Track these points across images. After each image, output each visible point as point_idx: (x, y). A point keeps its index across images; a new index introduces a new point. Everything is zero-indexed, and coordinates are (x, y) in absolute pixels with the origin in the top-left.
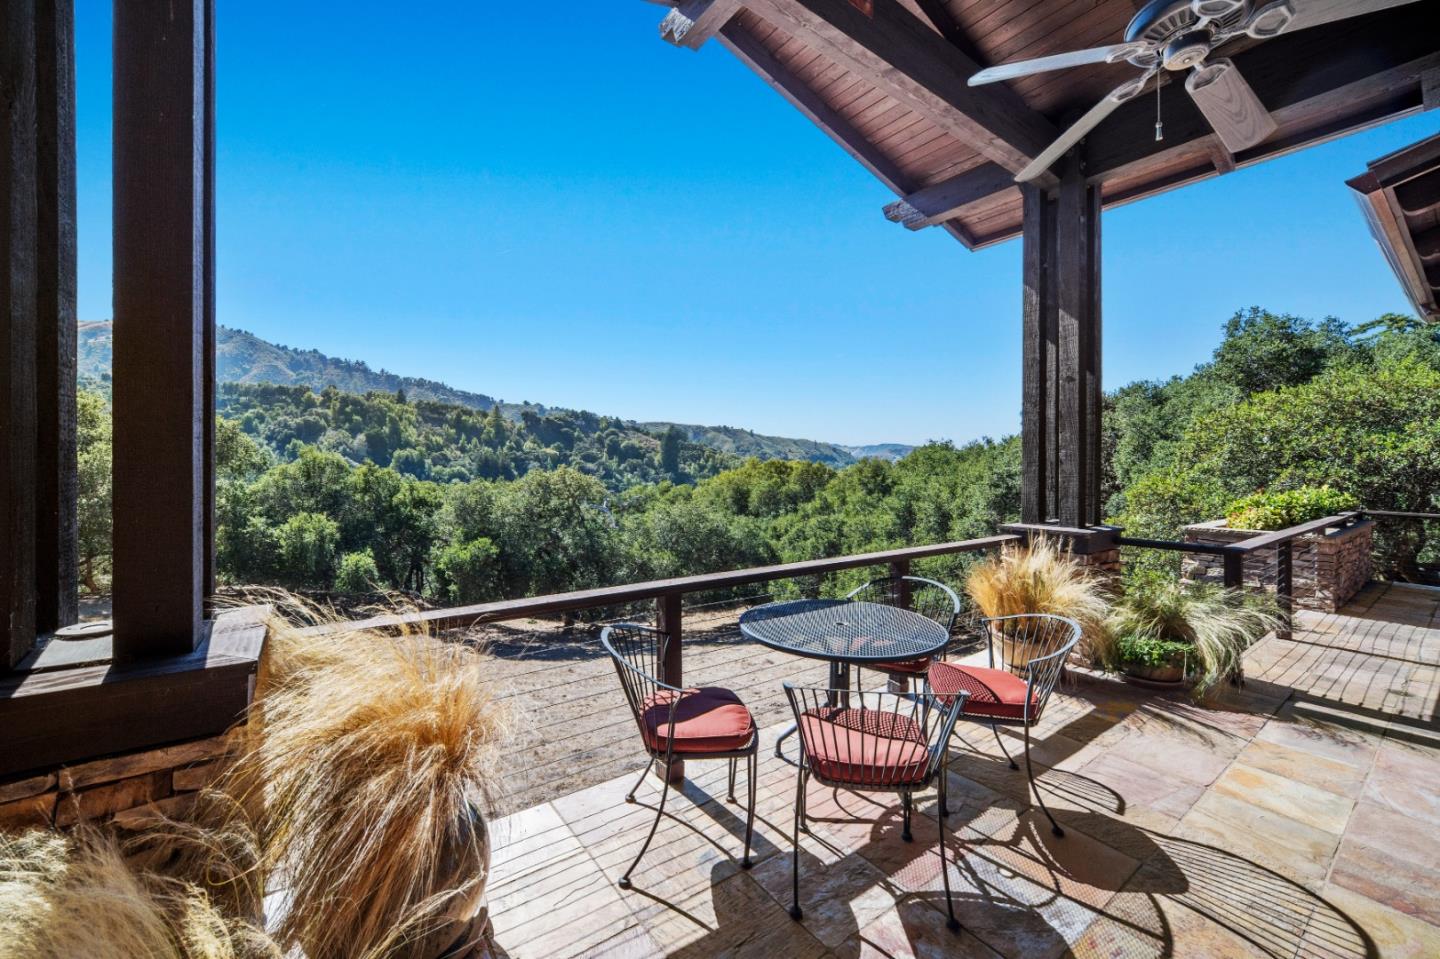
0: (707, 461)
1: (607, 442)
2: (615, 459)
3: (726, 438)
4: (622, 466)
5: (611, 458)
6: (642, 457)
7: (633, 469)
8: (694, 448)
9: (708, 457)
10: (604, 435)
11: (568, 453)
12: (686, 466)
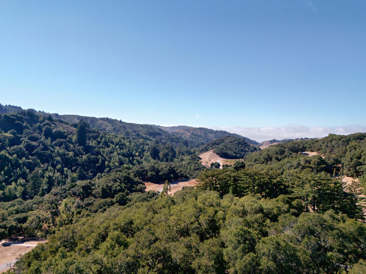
0: (101, 139)
1: (44, 129)
2: (50, 139)
4: (54, 142)
5: (47, 138)
6: (65, 137)
7: (60, 145)
8: (94, 132)
9: (102, 137)
10: (42, 125)
11: (20, 136)
12: (90, 142)
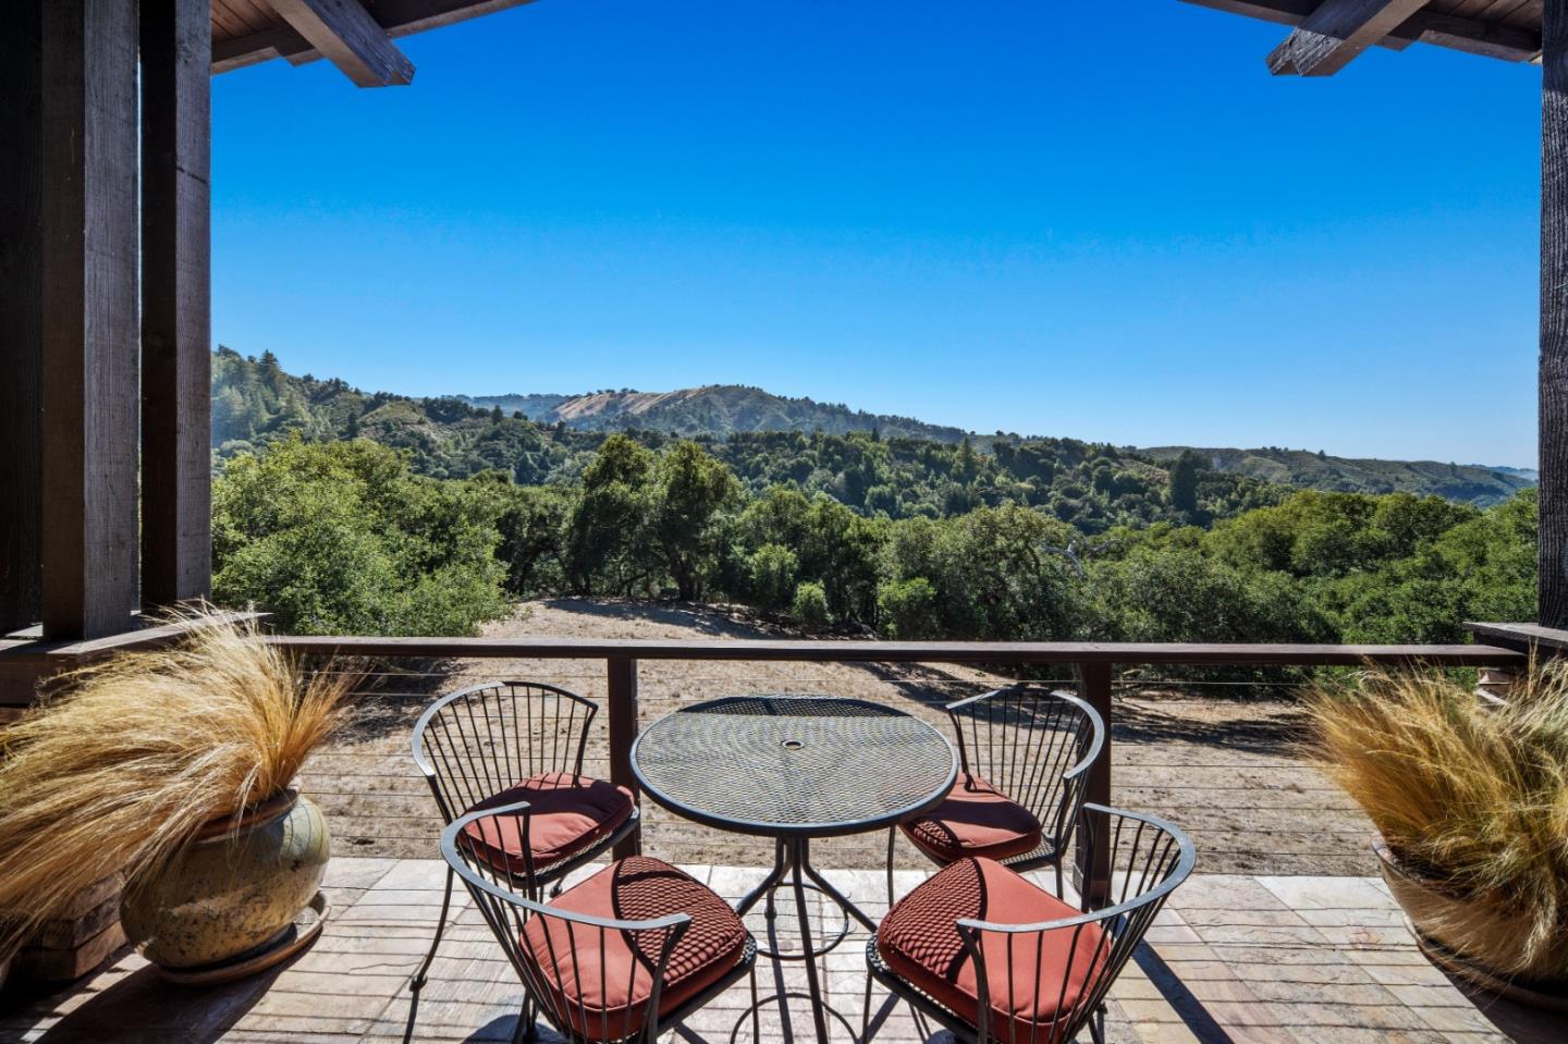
0: (1242, 496)
1: (1095, 473)
2: (1106, 494)
3: (1275, 464)
4: (1116, 502)
5: (1100, 493)
6: (1142, 491)
7: (1130, 507)
8: (1221, 478)
9: (1244, 491)
10: (1091, 465)
11: (1047, 487)
12: (1208, 503)
